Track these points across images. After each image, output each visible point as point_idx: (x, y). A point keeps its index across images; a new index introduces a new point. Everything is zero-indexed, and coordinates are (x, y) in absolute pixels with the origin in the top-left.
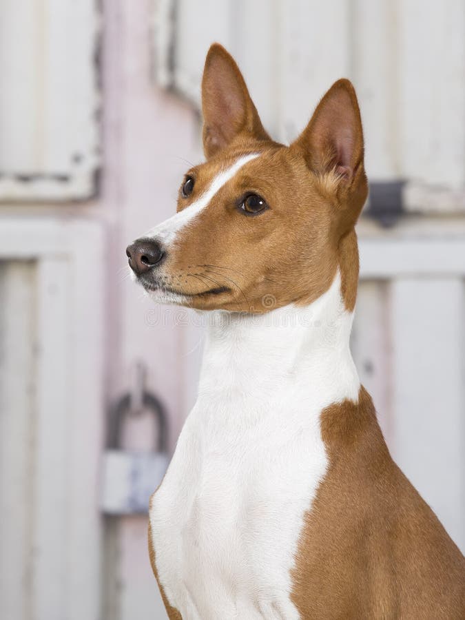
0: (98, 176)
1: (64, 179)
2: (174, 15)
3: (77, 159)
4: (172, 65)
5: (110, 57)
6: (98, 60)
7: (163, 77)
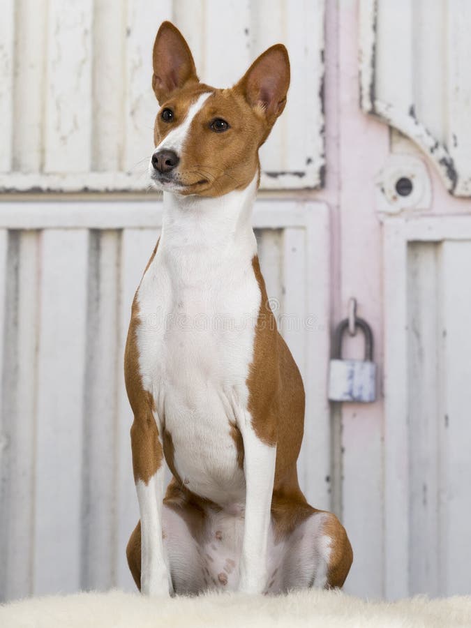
0: (323, 172)
1: (300, 175)
2: (374, 64)
3: (309, 161)
4: (373, 98)
5: (330, 92)
6: (322, 94)
7: (367, 105)
